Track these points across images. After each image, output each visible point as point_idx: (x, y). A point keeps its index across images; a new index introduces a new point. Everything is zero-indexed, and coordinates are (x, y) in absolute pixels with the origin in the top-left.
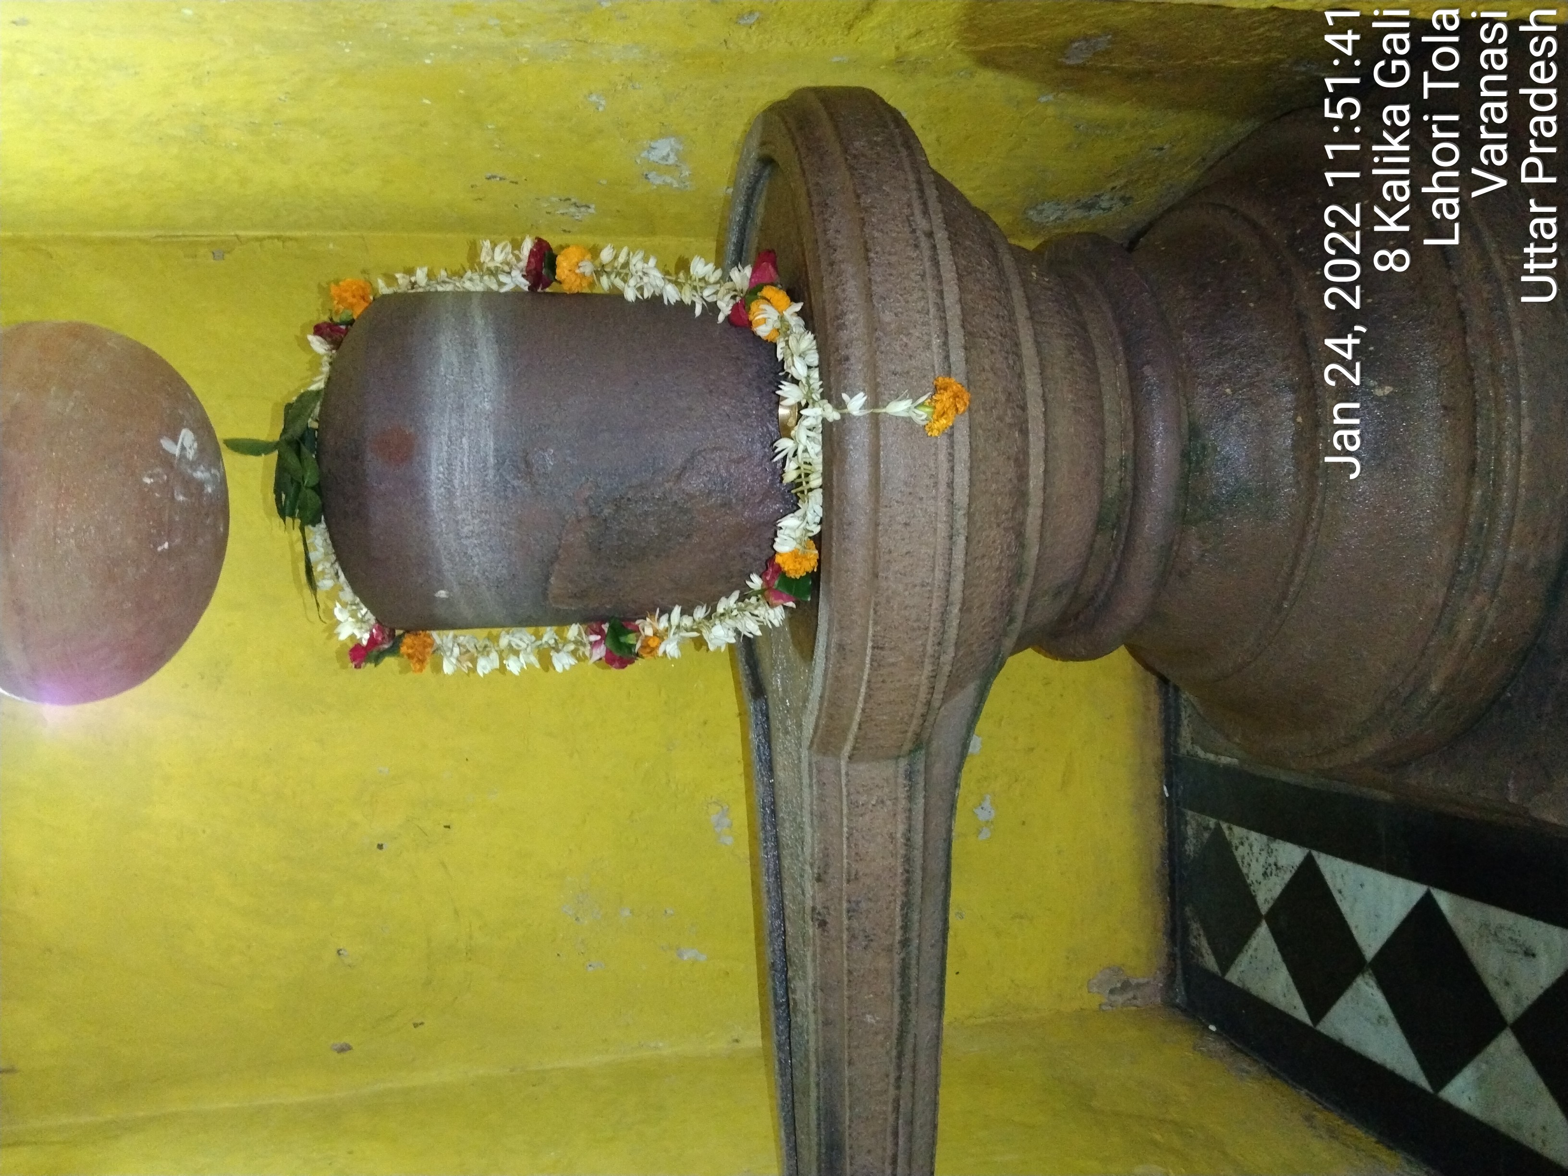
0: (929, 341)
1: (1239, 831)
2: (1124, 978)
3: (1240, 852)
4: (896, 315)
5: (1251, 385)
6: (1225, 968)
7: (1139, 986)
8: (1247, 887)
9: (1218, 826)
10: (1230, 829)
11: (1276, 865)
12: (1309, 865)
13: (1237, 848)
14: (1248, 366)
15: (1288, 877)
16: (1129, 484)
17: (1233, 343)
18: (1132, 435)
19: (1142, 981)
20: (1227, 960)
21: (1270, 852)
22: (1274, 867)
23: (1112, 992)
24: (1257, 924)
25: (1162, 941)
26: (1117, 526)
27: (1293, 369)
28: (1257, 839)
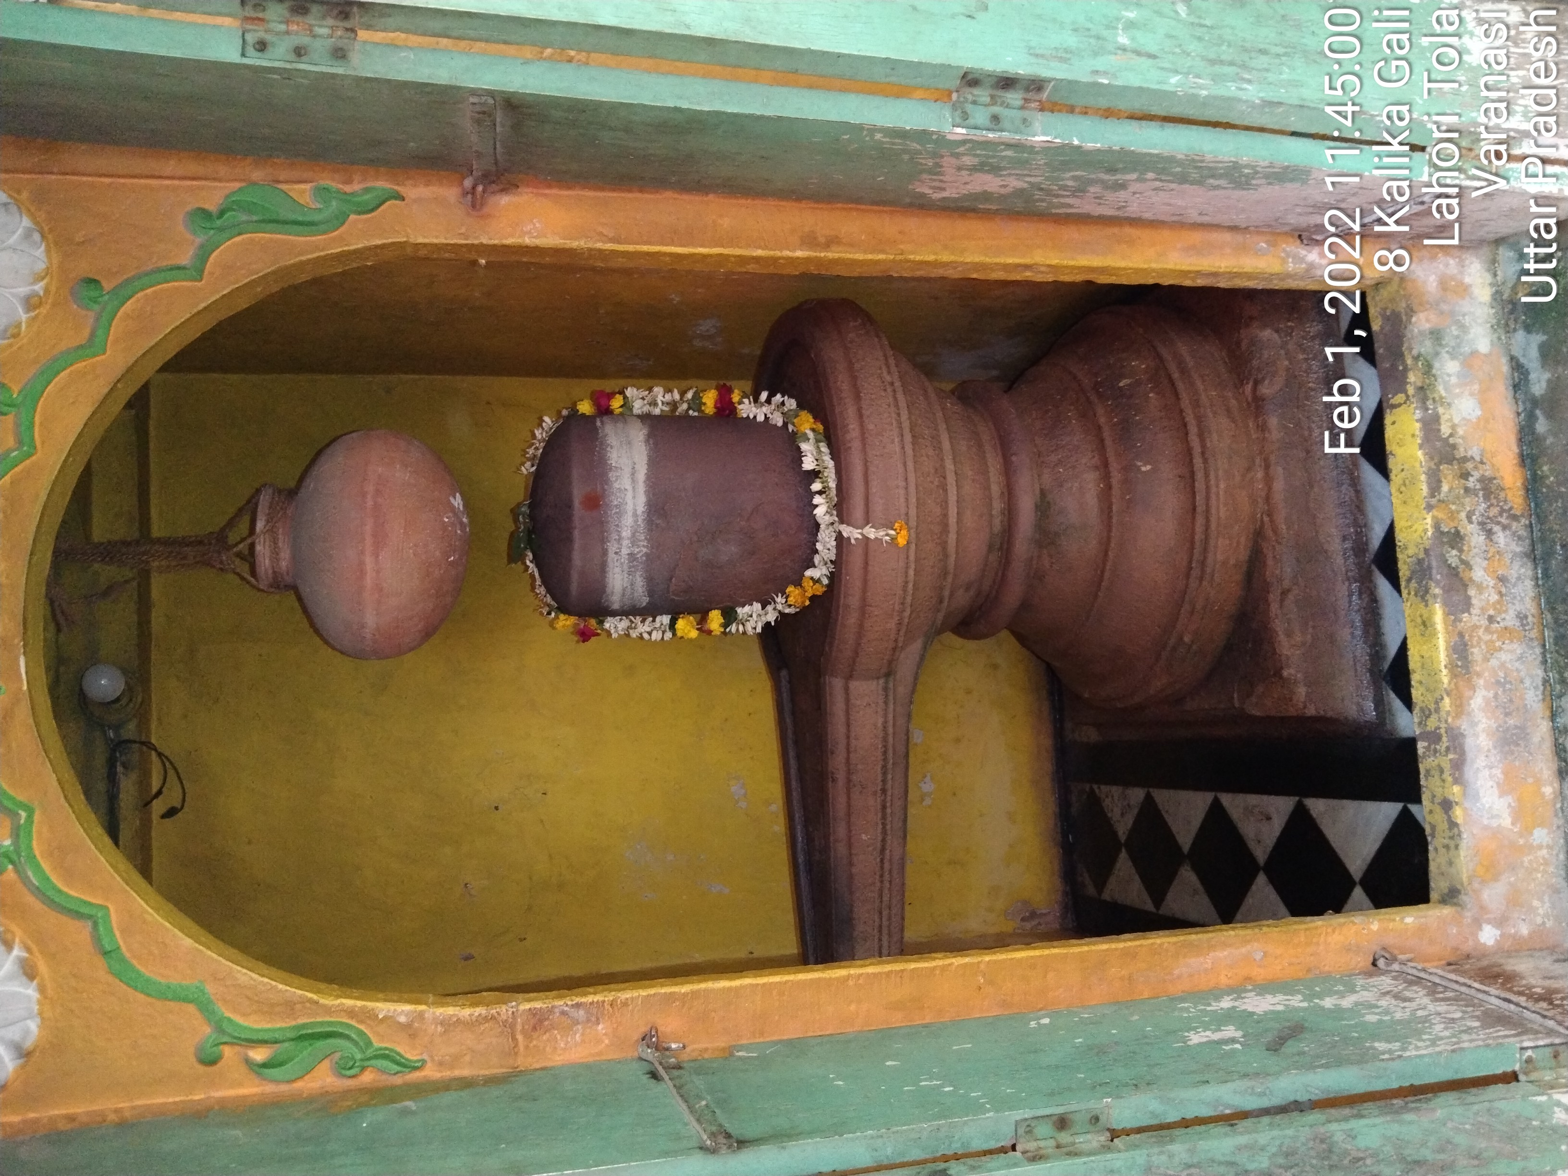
1: (1105, 789)
2: (1031, 910)
3: (1107, 802)
5: (1073, 467)
6: (1101, 891)
7: (1042, 914)
8: (1111, 826)
9: (1091, 789)
10: (1099, 788)
12: (1148, 799)
13: (1104, 800)
14: (1072, 456)
15: (1135, 811)
16: (1006, 524)
17: (1064, 443)
18: (1007, 496)
19: (1044, 911)
20: (1101, 885)
21: (1125, 798)
22: (1127, 808)
23: (1023, 920)
24: (1120, 850)
25: (1058, 883)
26: (1001, 549)
27: (1097, 457)
28: (1116, 790)
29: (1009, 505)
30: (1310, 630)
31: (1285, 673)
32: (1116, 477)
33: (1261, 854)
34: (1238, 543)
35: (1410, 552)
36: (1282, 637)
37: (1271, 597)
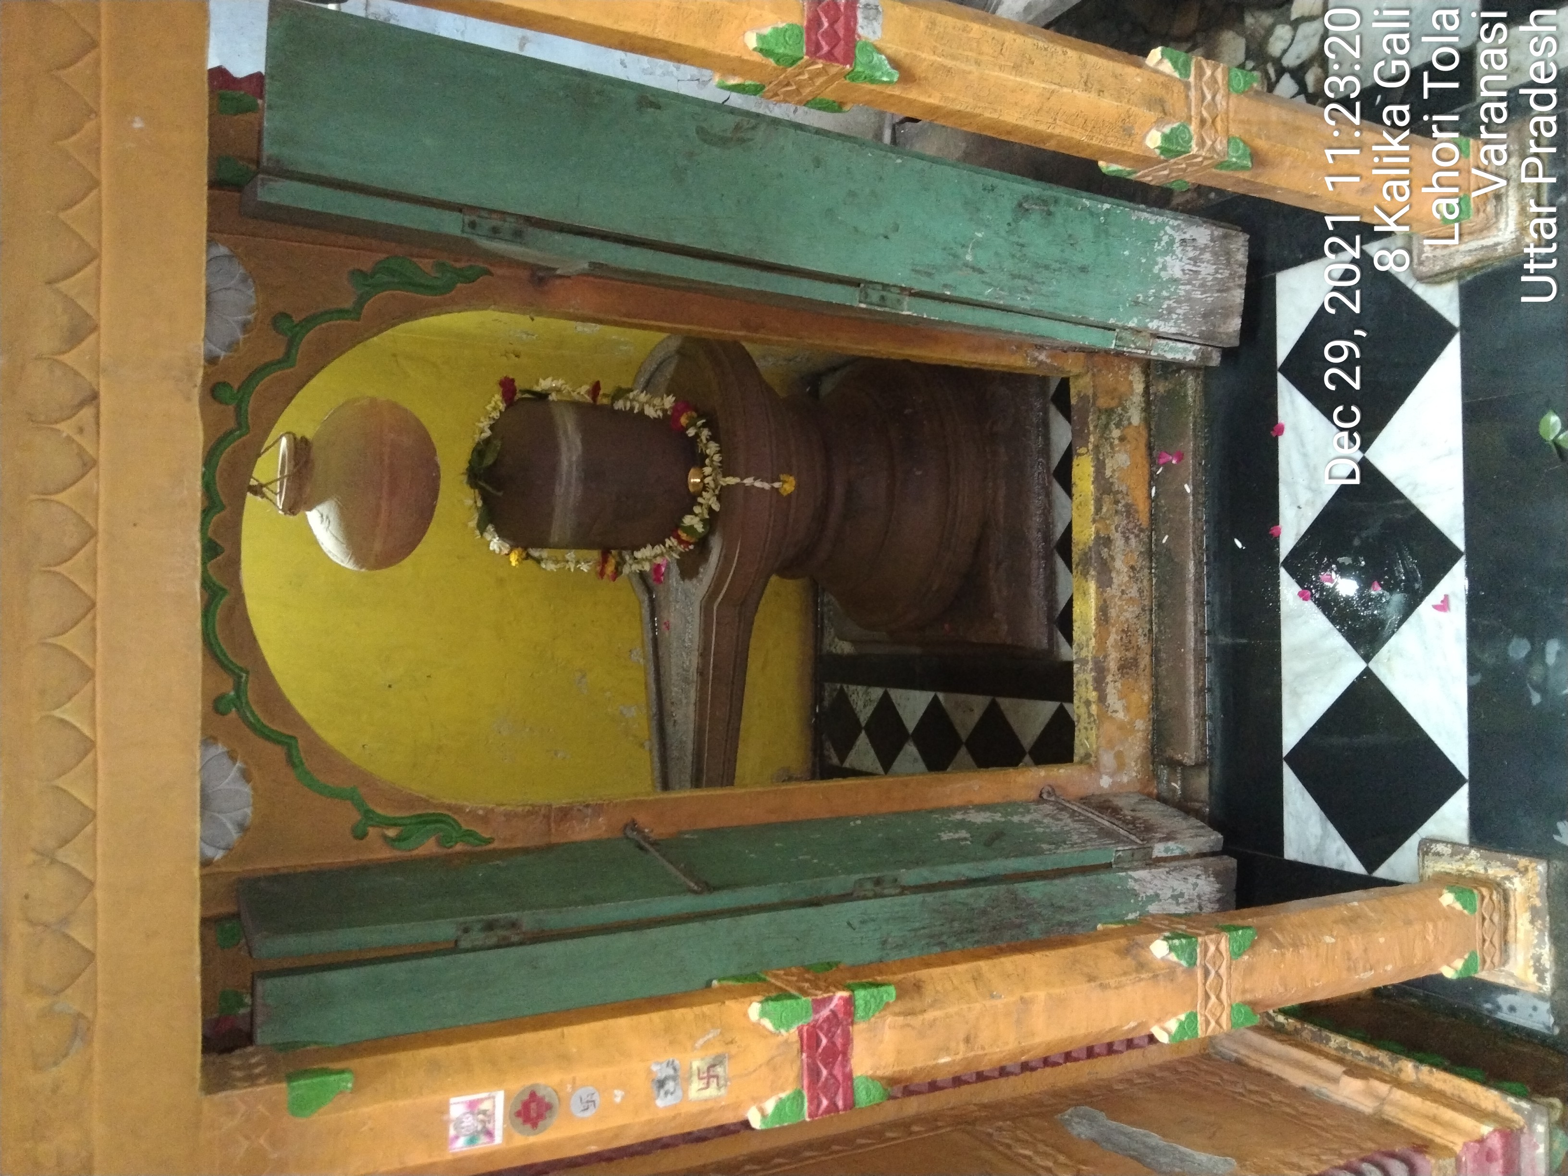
1: (852, 687)
3: (853, 698)
5: (871, 466)
6: (843, 761)
7: (797, 779)
8: (855, 715)
9: (842, 687)
10: (847, 687)
11: (869, 700)
12: (886, 696)
13: (851, 696)
14: (870, 459)
15: (876, 704)
16: (824, 504)
17: (865, 449)
19: (798, 776)
20: (843, 757)
21: (867, 695)
24: (860, 732)
25: (809, 756)
26: (819, 519)
27: (887, 461)
28: (861, 689)
29: (828, 490)
30: (1013, 589)
31: (995, 616)
32: (899, 477)
33: (964, 735)
34: (972, 528)
35: (1081, 547)
36: (994, 592)
37: (990, 565)
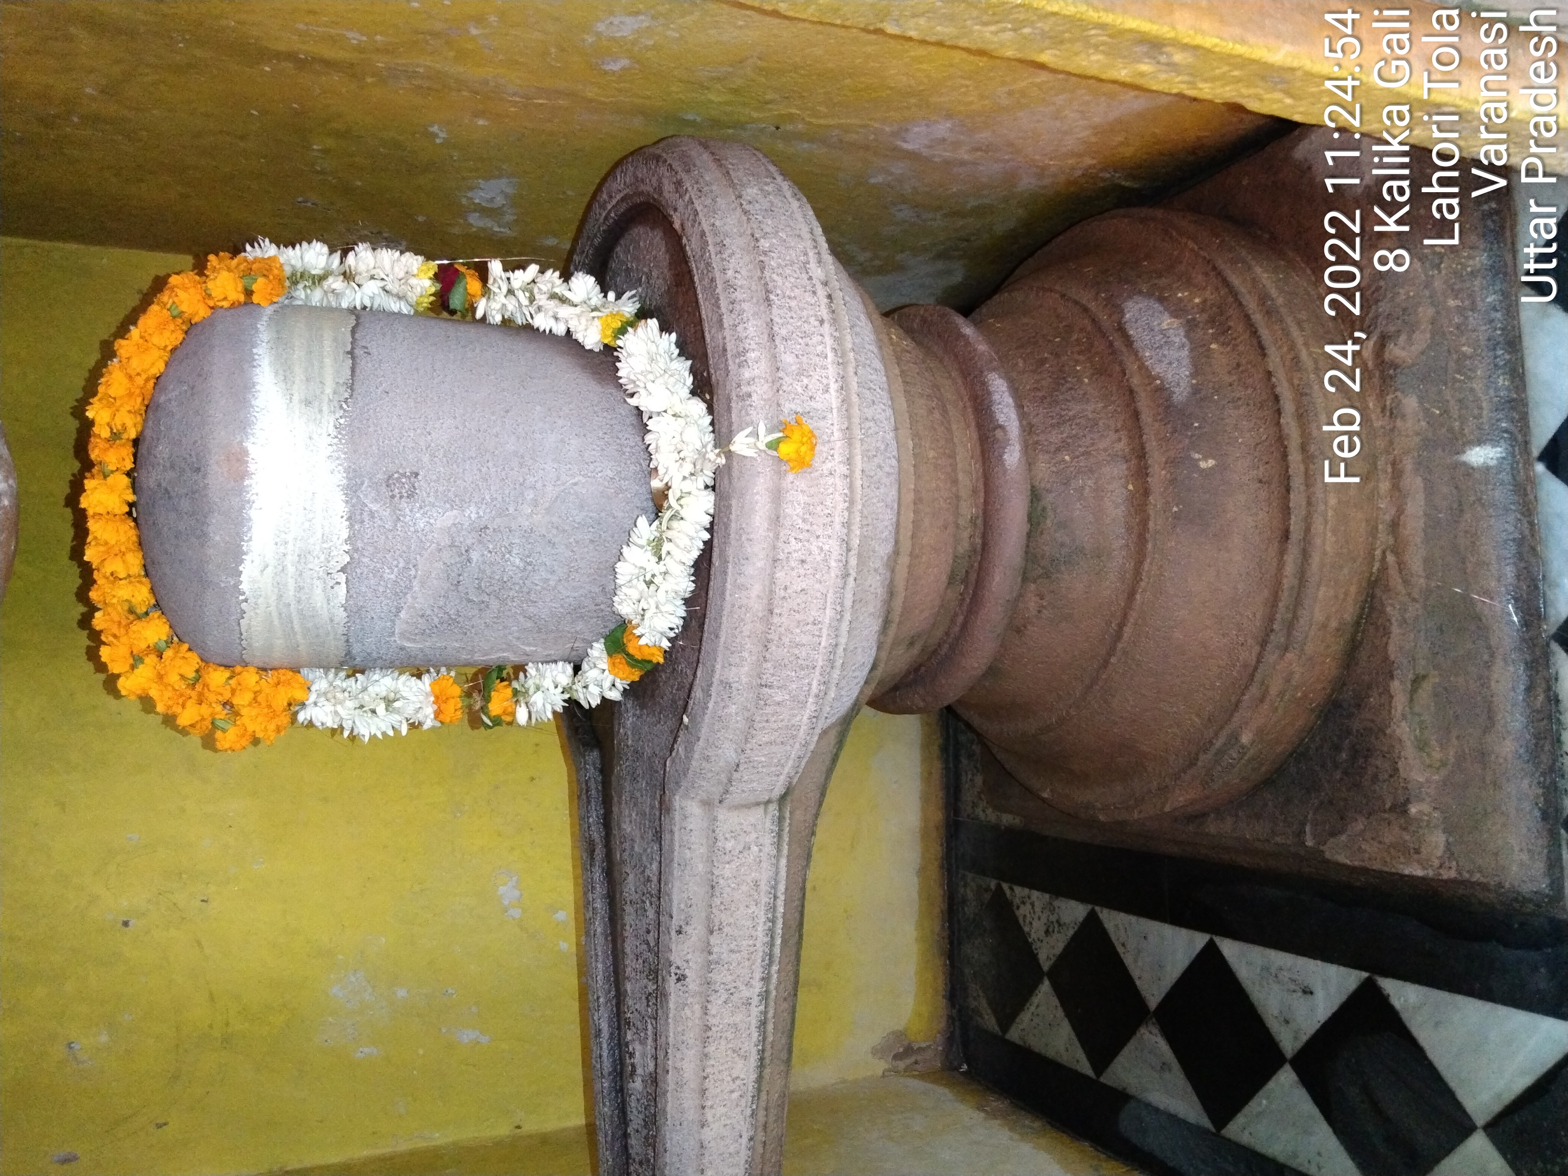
0: (828, 385)
1: (1020, 891)
2: (906, 1043)
3: (1023, 911)
4: (797, 356)
5: (1087, 454)
6: (1005, 1027)
7: (920, 1049)
8: (1029, 945)
9: (999, 887)
10: (1011, 889)
11: (1058, 921)
12: (1092, 920)
13: (1018, 908)
14: (1084, 436)
15: (1071, 932)
16: (978, 541)
17: (1071, 413)
18: (982, 494)
19: (924, 1045)
20: (1007, 1019)
21: (1052, 911)
22: (1056, 925)
23: (897, 1057)
24: (1040, 981)
25: (942, 1003)
26: (965, 581)
27: (1124, 441)
28: (1038, 897)
29: (985, 512)
30: (1454, 741)
31: (1413, 810)
32: (1158, 474)
33: (1289, 1041)
34: (1346, 594)
36: (1409, 751)
37: (1396, 686)
